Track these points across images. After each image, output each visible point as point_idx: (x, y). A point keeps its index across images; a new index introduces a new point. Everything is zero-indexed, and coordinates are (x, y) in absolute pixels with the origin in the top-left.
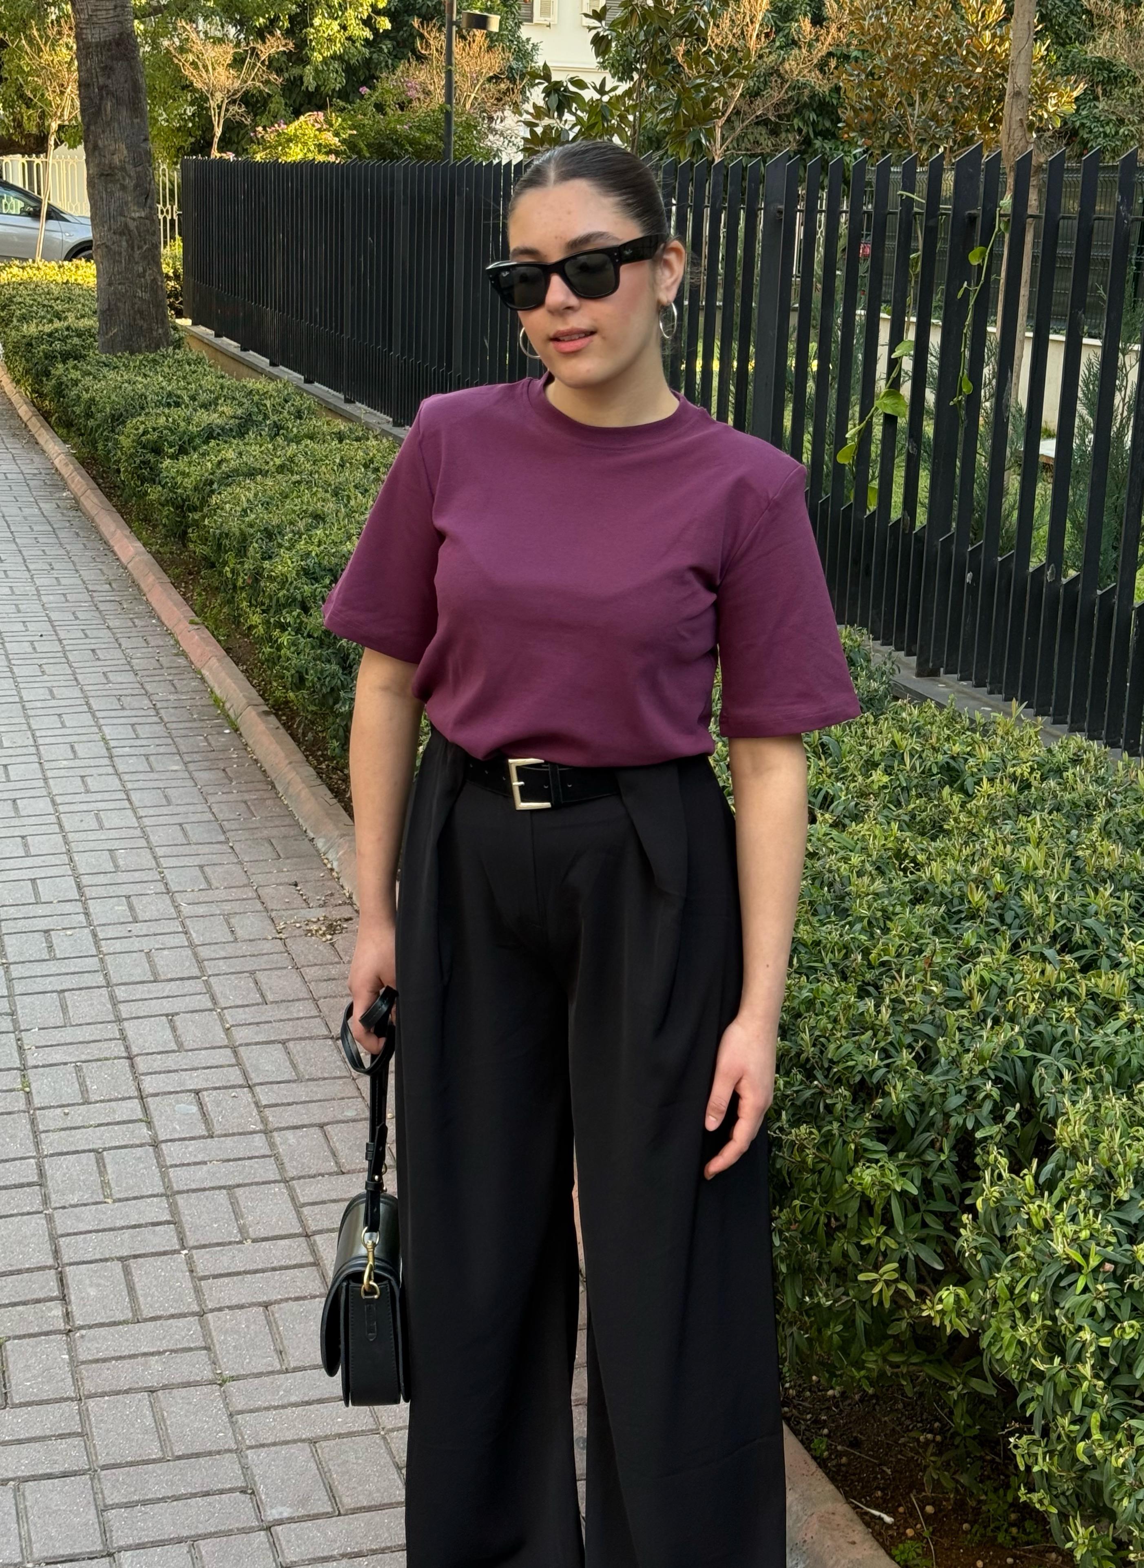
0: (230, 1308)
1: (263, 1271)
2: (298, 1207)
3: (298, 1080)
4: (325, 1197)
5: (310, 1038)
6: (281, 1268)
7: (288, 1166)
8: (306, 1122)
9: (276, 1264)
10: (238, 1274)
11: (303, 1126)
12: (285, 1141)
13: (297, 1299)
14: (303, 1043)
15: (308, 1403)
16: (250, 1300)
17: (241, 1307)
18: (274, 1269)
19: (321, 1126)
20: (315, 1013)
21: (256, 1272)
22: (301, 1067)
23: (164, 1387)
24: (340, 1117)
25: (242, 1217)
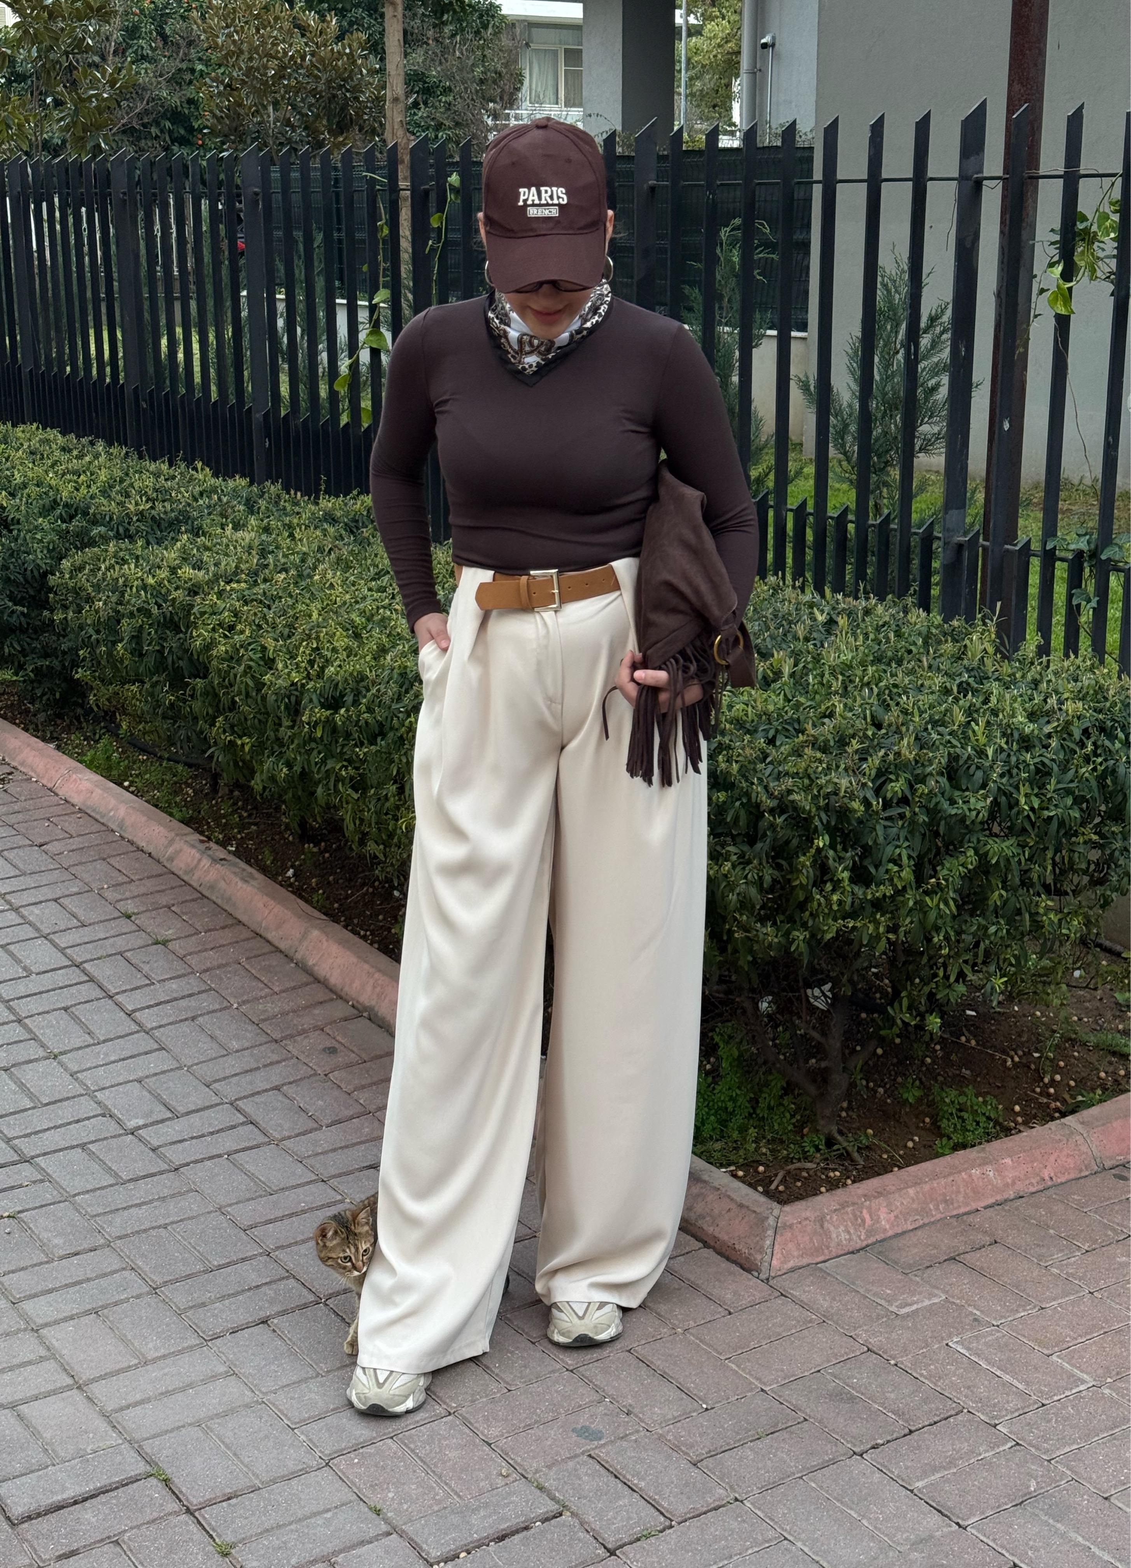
0: (38, 1014)
1: (54, 990)
2: (62, 951)
3: (24, 874)
4: (79, 941)
5: (19, 847)
6: (66, 986)
7: (42, 927)
8: (42, 899)
9: (61, 985)
10: (35, 994)
11: (41, 902)
12: (32, 913)
13: (86, 1002)
14: (15, 851)
15: (124, 1059)
16: (52, 1007)
17: (48, 1012)
18: (61, 988)
19: (56, 900)
20: (14, 832)
21: (48, 991)
22: (21, 866)
23: (13, 1066)
24: (67, 893)
25: (21, 962)
